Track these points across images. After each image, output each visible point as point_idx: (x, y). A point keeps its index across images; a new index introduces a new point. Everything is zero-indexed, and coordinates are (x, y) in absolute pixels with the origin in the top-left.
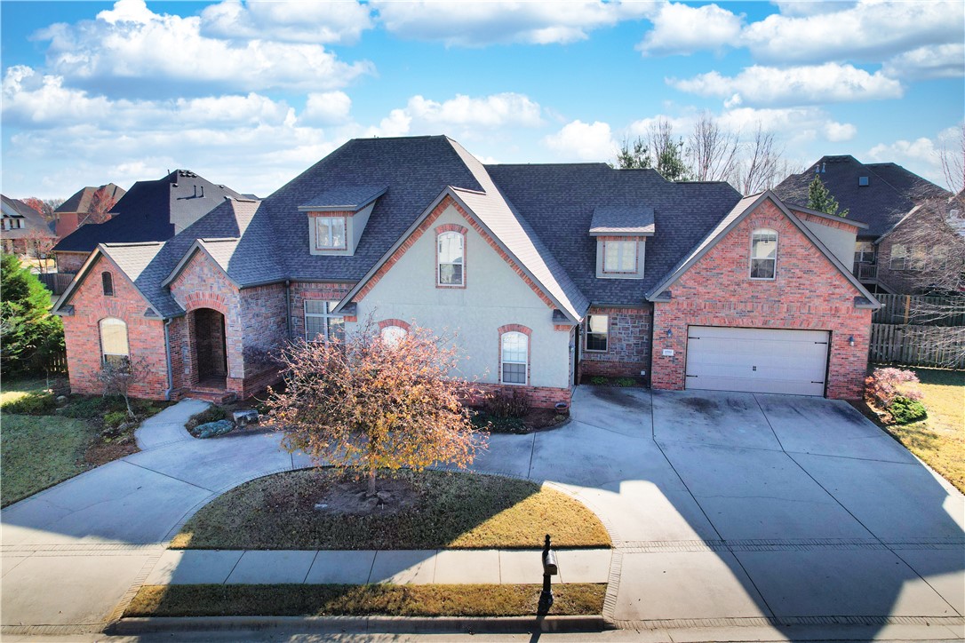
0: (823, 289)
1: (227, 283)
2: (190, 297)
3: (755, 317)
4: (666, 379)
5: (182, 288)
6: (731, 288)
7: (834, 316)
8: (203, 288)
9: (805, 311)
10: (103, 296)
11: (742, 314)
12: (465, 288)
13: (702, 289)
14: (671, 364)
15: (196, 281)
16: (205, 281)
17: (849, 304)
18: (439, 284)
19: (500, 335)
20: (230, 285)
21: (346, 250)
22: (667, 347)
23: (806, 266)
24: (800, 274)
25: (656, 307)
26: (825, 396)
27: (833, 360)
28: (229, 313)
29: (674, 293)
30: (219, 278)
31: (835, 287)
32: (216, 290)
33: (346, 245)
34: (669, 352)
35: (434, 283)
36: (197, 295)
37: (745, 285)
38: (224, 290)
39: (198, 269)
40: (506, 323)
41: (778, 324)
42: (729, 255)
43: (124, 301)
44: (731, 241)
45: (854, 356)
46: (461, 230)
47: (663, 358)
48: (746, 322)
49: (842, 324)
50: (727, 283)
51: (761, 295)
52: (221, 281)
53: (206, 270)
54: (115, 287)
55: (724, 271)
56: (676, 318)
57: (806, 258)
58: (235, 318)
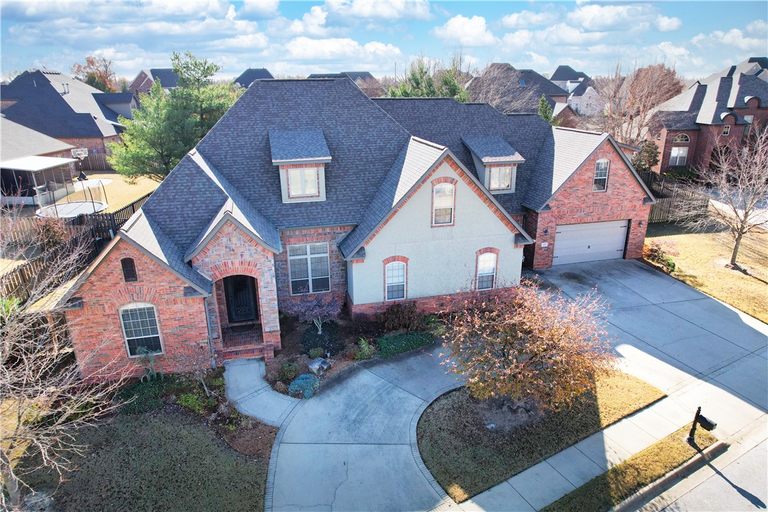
0: (629, 195)
1: (260, 249)
2: (217, 267)
3: (593, 216)
4: (542, 262)
5: (207, 260)
6: (583, 199)
7: (633, 210)
8: (232, 257)
9: (619, 209)
10: (123, 283)
11: (587, 215)
12: (453, 225)
13: (566, 201)
14: (546, 252)
15: (223, 251)
16: (233, 250)
17: (641, 202)
18: (434, 225)
19: (477, 256)
20: (264, 250)
21: (319, 196)
22: (544, 241)
23: (622, 181)
24: (619, 186)
25: (539, 215)
26: (624, 257)
27: (631, 236)
28: (263, 275)
29: (551, 205)
30: (249, 245)
31: (635, 192)
32: (247, 258)
33: (319, 192)
34: (545, 245)
35: (430, 224)
36: (225, 264)
37: (590, 196)
38: (256, 256)
39: (225, 240)
40: (482, 247)
41: (606, 219)
42: (583, 177)
43: (152, 285)
44: (585, 168)
45: (640, 232)
46: (453, 181)
47: (541, 248)
48: (589, 219)
49: (636, 215)
50: (580, 195)
51: (598, 202)
52: (253, 248)
53: (234, 240)
54: (139, 273)
55: (580, 188)
56: (551, 221)
57: (623, 176)
58: (270, 280)
